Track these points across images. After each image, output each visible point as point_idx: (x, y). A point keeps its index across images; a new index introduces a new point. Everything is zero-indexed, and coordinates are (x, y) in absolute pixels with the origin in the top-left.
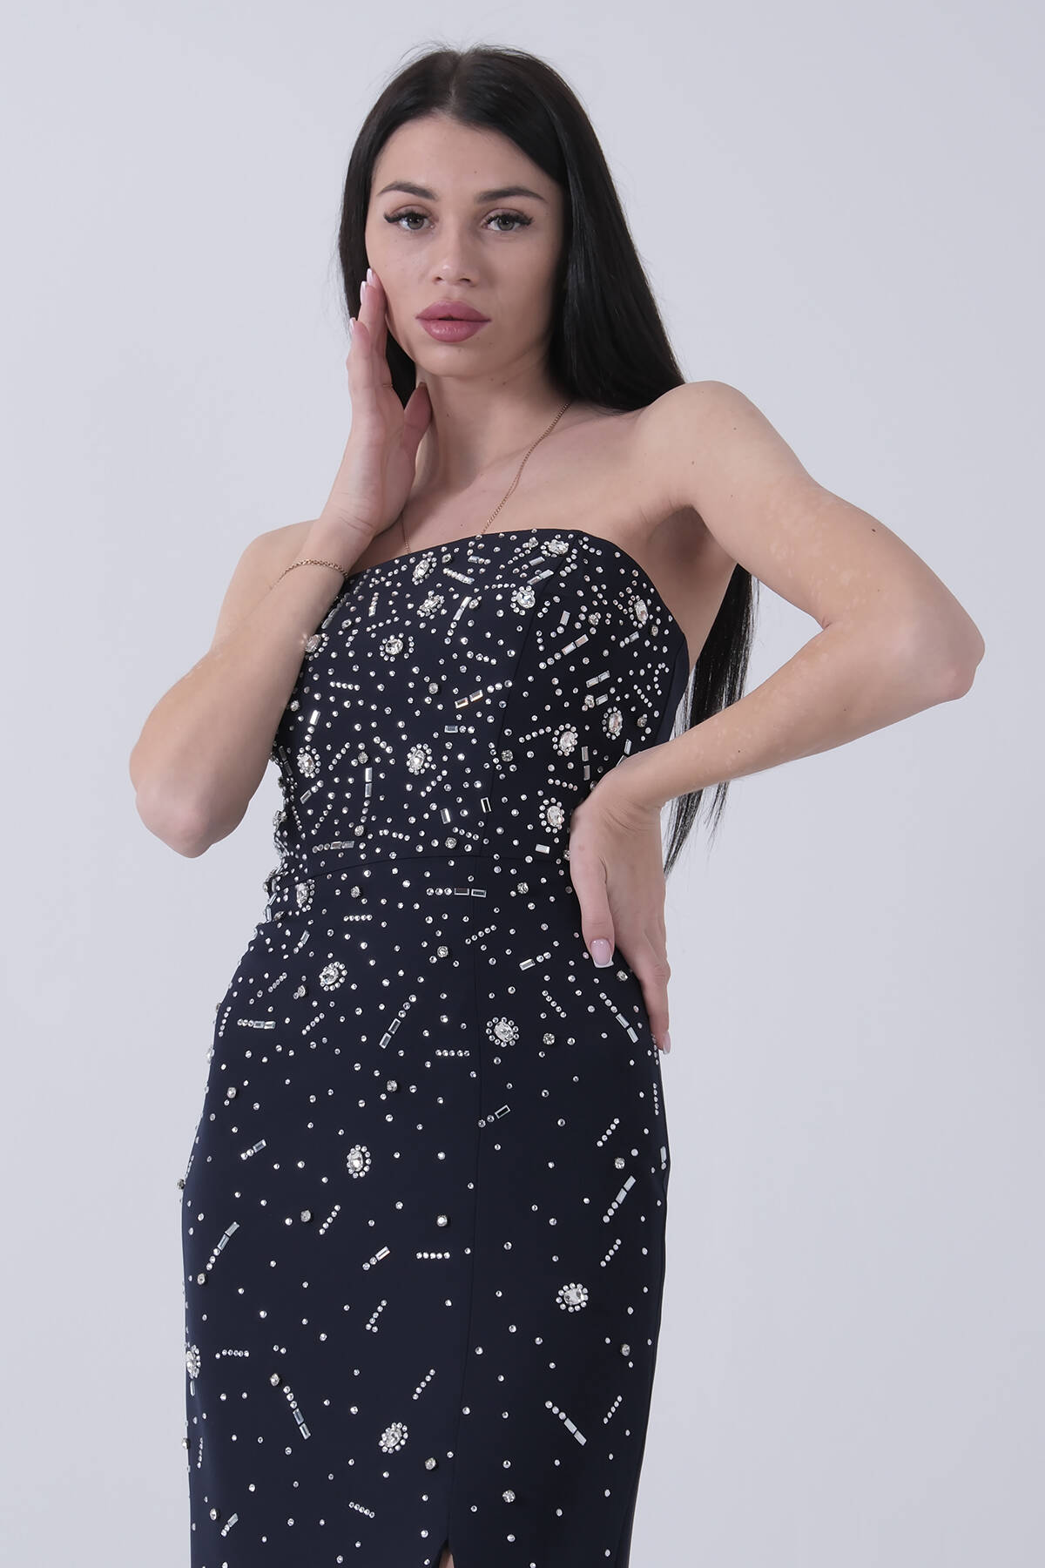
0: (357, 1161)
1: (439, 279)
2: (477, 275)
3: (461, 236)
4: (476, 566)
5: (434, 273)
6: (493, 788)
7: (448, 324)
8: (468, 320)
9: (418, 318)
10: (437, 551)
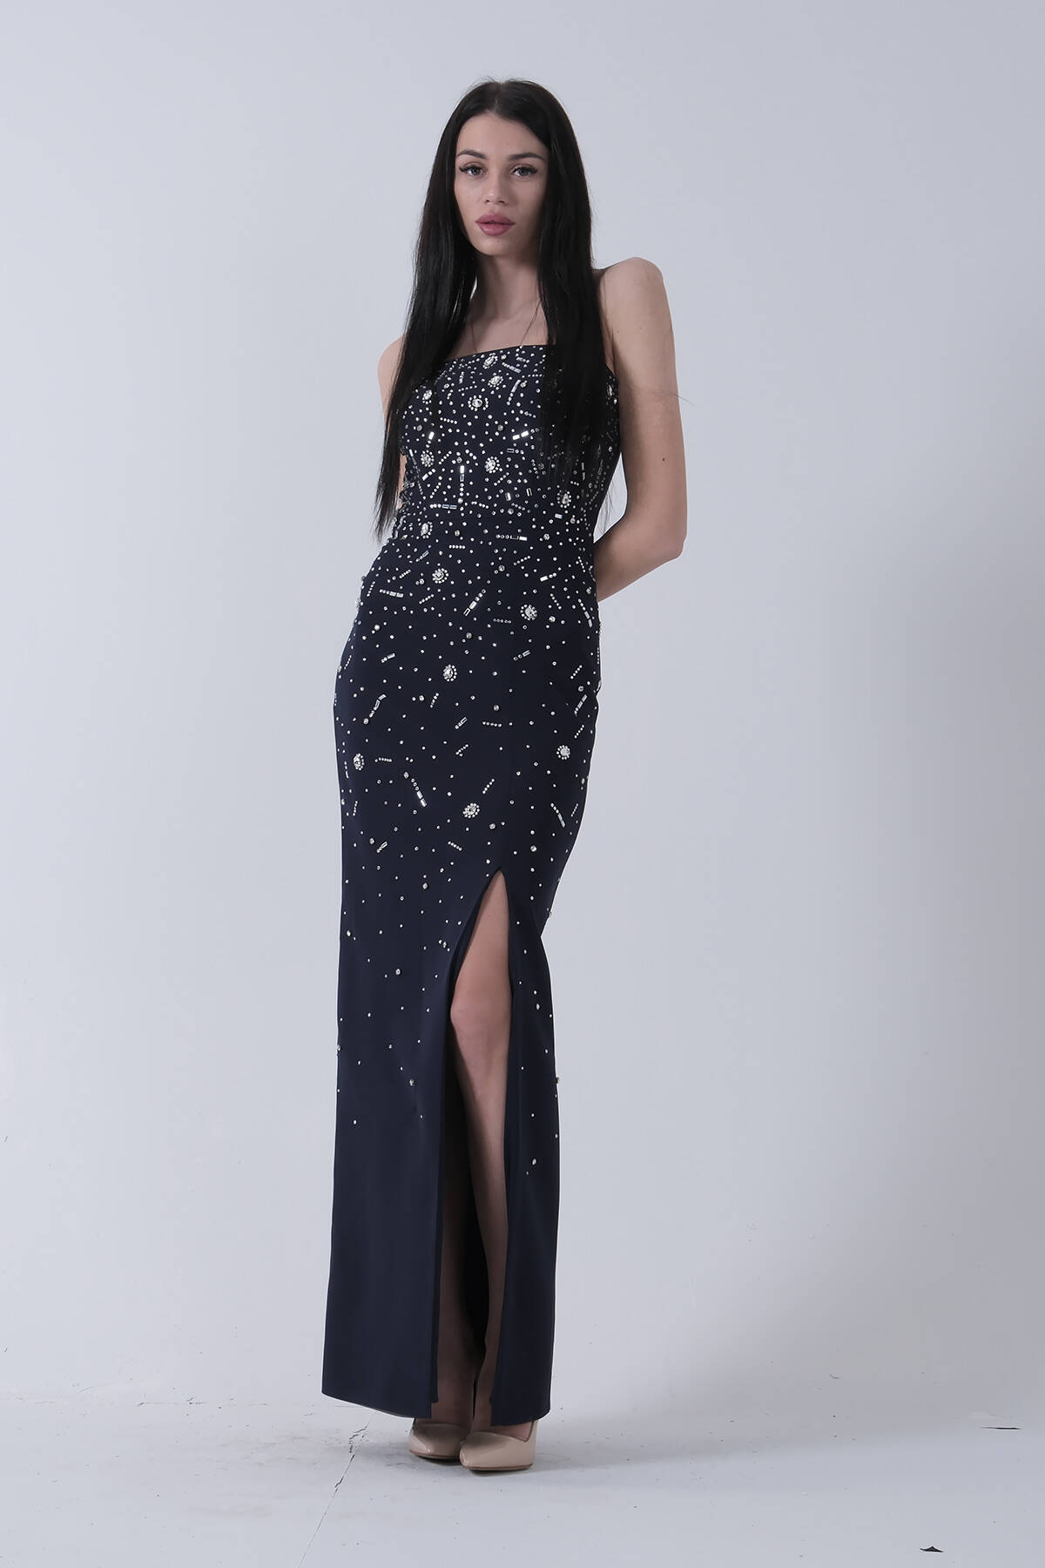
0: (448, 672)
1: (488, 201)
2: (506, 199)
3: (500, 177)
4: (522, 363)
5: (485, 199)
6: (533, 483)
7: (492, 226)
8: (503, 224)
9: (477, 222)
10: (497, 352)
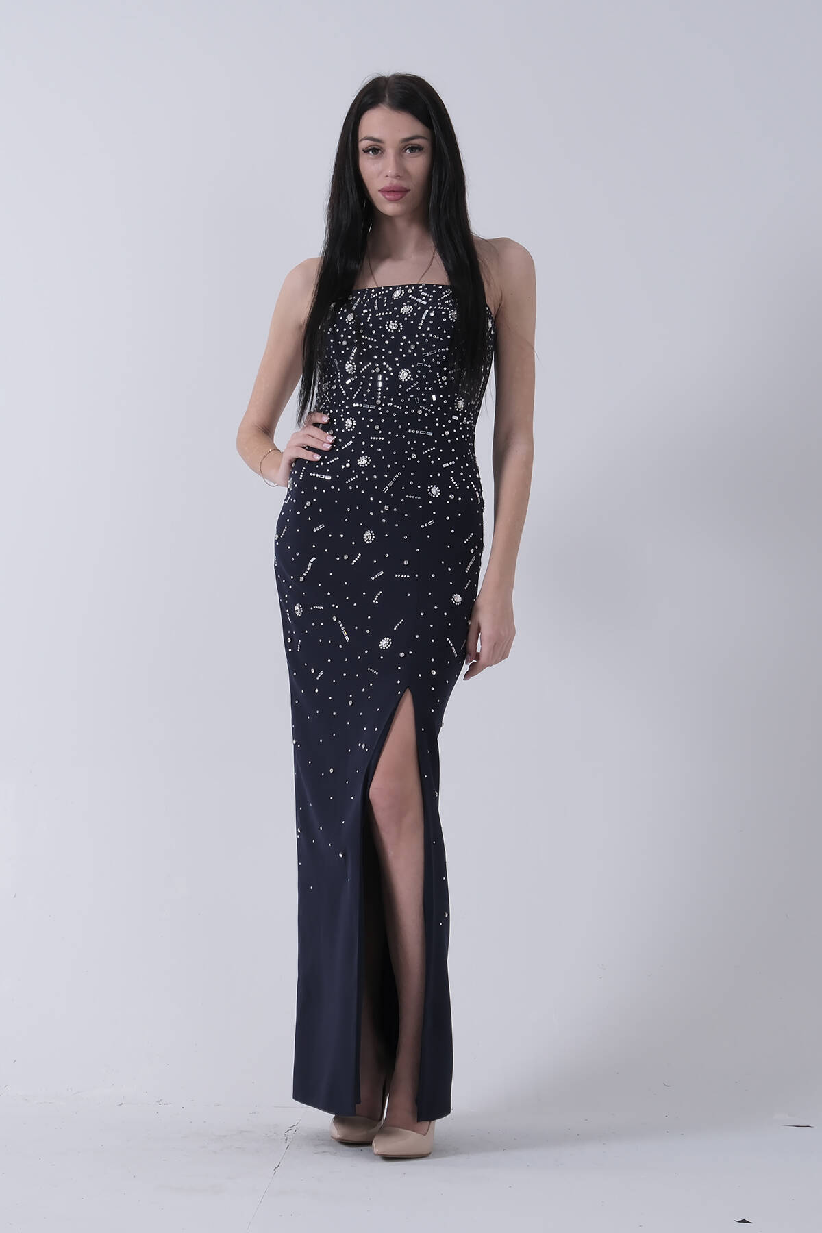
1: (387, 176)
3: (395, 156)
4: (427, 297)
5: (385, 174)
6: (437, 391)
7: (392, 194)
8: (401, 192)
9: (380, 191)
10: (403, 287)
